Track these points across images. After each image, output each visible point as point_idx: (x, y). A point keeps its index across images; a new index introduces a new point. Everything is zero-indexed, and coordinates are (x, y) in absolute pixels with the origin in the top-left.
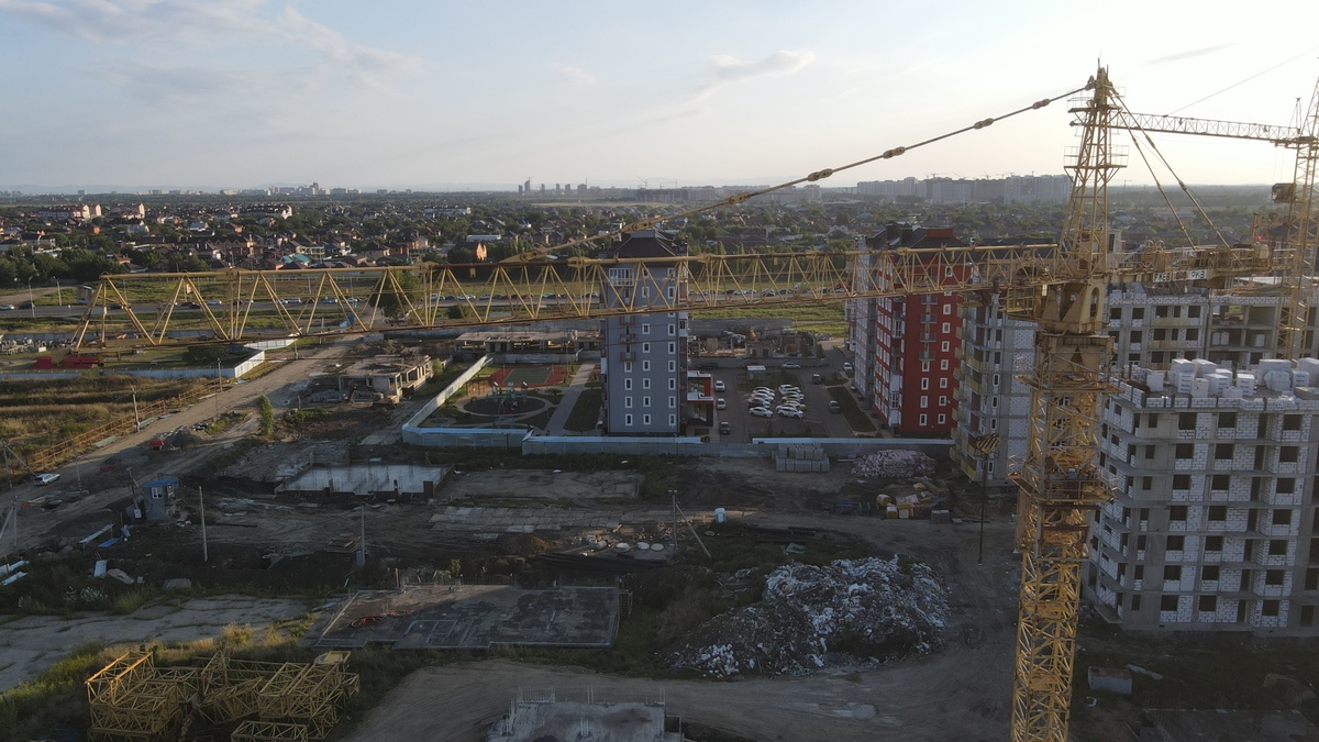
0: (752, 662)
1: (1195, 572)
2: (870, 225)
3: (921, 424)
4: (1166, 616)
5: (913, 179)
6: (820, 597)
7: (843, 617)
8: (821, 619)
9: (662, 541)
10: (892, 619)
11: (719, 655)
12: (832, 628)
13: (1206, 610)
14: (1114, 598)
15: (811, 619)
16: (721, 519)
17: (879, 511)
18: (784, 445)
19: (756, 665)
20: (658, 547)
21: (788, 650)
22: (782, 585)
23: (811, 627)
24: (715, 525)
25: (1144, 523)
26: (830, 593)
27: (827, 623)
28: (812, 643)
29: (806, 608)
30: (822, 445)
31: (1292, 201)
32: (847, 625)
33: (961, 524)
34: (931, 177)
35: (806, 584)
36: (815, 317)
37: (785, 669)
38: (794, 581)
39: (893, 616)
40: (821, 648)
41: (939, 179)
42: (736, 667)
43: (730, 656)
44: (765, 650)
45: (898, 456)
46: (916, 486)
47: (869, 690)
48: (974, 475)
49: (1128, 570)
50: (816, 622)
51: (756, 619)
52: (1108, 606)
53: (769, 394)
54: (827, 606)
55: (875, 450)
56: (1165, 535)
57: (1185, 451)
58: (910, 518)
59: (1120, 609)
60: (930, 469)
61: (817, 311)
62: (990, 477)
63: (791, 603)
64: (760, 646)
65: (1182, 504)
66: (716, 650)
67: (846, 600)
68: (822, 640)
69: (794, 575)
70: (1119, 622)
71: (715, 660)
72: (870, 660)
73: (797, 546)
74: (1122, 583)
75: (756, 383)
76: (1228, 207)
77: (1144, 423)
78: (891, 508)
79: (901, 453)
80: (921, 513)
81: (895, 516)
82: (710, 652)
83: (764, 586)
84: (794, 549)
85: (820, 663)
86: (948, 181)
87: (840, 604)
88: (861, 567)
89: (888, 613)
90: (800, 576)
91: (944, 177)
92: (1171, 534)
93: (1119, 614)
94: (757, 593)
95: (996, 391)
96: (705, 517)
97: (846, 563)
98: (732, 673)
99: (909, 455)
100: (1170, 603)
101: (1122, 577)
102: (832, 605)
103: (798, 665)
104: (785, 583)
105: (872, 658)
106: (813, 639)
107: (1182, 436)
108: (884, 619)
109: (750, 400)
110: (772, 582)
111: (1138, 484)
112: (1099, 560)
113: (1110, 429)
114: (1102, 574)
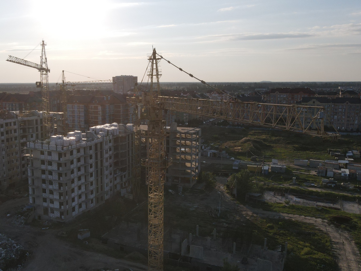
1: (77, 198)
4: (74, 213)
10: (17, 248)
13: (80, 208)
14: (59, 214)
25: (67, 187)
49: (65, 203)
52: (57, 218)
59: (63, 217)
65: (73, 178)
72: (18, 266)
74: (62, 208)
77: (63, 156)
92: (72, 188)
100: (74, 209)
101: (62, 206)
107: (71, 158)
108: (15, 250)
111: (64, 176)
112: (48, 205)
113: (46, 161)
114: (51, 209)
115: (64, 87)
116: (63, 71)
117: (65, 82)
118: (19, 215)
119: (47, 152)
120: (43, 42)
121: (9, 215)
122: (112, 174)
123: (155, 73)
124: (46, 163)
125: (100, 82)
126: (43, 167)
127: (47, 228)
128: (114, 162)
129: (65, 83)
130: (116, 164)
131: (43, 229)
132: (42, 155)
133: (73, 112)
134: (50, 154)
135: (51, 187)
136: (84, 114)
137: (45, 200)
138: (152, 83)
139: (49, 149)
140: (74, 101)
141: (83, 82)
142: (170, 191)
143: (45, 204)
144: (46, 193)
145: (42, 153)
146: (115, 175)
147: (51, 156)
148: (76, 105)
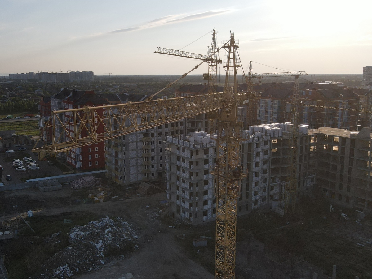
0: (77, 269)
1: (211, 201)
2: (23, 91)
3: (90, 166)
4: (205, 218)
5: (33, 73)
6: (95, 237)
7: (107, 243)
8: (99, 245)
9: (7, 230)
10: (125, 239)
11: (64, 270)
12: (104, 248)
13: (215, 213)
14: (188, 215)
15: (95, 246)
16: (31, 215)
17: (92, 201)
18: (40, 181)
19: (79, 270)
20: (7, 232)
21: (90, 261)
22: (78, 236)
23: (96, 249)
24: (28, 218)
25: (197, 187)
26: (98, 235)
27: (102, 246)
28: (98, 256)
29: (92, 242)
30: (57, 179)
31: (209, 79)
32: (109, 245)
33: (122, 200)
34: (40, 72)
35: (88, 233)
36: (21, 129)
37: (91, 268)
38: (82, 233)
39: (125, 238)
40: (102, 257)
41: (43, 73)
42: (72, 273)
43: (68, 269)
44: (81, 263)
45: (88, 179)
46: (99, 189)
47: (126, 268)
48: (119, 182)
49: (194, 205)
50: (97, 247)
51: (73, 251)
52: (187, 218)
53: (20, 162)
54: (99, 240)
55: (77, 178)
56: (203, 190)
57: (206, 162)
58: (104, 201)
59: (191, 218)
60: (101, 182)
61: (20, 126)
62: (125, 182)
63: (84, 242)
64: (79, 262)
65: (206, 180)
66: (61, 268)
67: (106, 236)
68: (102, 253)
69: (81, 231)
70: (192, 223)
71: (62, 273)
72: (120, 256)
73: (67, 220)
74: (191, 210)
75: (11, 158)
76: (146, 82)
77: (195, 154)
78: (96, 199)
79: (89, 178)
80: (107, 199)
81: (98, 202)
82: (59, 270)
83: (69, 238)
84: (67, 221)
85: (103, 263)
86: (46, 74)
87: (104, 238)
88: (101, 223)
89: (123, 237)
90: (83, 230)
91: (45, 72)
92: (205, 190)
93: (191, 220)
94: (67, 241)
95: (124, 149)
96: (23, 216)
97: (94, 222)
98: (71, 276)
99: (91, 178)
100: (205, 213)
101: (191, 208)
102: (101, 239)
103: (96, 266)
104: (79, 235)
105: (121, 256)
106: (98, 254)
107: (205, 157)
108: (122, 240)
109: (13, 165)
110: (72, 235)
111: (194, 175)
112: (181, 204)
113: (181, 157)
114: (183, 208)
115: (249, 79)
116: (251, 62)
117: (251, 73)
118: (158, 209)
119: (182, 148)
120: (214, 31)
121: (148, 206)
122: (267, 182)
123: (232, 64)
124: (181, 160)
125: (289, 73)
126: (178, 163)
127: (173, 227)
128: (271, 168)
129: (251, 75)
130: (274, 170)
131: (169, 227)
132: (178, 151)
133: (266, 107)
134: (184, 150)
135: (183, 185)
136: (278, 110)
137: (178, 198)
138: (228, 76)
139: (183, 146)
140: (268, 96)
141: (271, 74)
142: (343, 215)
143: (178, 202)
144: (179, 191)
145: (178, 149)
146: (272, 184)
147: (185, 152)
148: (270, 100)
